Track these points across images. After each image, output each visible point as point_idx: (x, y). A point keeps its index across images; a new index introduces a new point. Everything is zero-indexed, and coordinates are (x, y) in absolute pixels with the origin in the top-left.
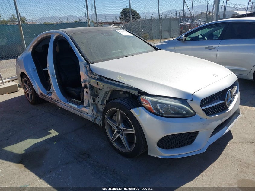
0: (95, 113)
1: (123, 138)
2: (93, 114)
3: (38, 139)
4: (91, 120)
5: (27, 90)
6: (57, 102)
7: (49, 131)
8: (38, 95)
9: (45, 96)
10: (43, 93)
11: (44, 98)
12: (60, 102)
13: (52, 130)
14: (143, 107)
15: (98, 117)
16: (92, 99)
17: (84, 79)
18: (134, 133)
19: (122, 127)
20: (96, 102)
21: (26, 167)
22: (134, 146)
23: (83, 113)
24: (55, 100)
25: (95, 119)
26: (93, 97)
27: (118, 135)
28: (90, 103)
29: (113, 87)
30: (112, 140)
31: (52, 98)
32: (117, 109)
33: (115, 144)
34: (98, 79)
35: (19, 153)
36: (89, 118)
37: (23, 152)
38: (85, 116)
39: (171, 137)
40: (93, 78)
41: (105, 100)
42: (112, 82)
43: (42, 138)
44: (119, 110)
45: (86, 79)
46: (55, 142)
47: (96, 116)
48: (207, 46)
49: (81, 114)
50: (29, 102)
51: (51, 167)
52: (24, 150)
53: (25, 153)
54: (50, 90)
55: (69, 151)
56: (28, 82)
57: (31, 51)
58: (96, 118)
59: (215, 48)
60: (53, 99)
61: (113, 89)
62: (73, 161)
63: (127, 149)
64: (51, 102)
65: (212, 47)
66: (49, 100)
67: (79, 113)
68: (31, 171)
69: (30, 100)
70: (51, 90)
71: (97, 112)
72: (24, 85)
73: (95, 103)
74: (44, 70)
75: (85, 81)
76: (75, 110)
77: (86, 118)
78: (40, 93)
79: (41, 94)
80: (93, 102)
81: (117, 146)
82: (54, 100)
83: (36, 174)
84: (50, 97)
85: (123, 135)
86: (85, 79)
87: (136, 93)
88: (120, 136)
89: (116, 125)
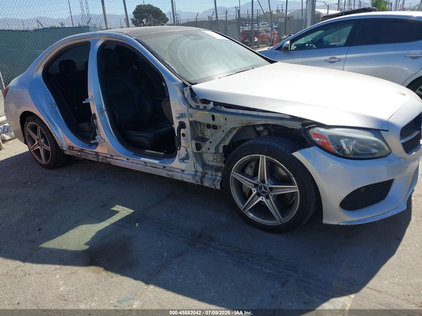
0: (200, 169)
1: (270, 204)
2: (196, 171)
3: (99, 223)
4: (193, 182)
5: (37, 143)
6: (110, 158)
7: (112, 209)
8: (63, 150)
9: (81, 151)
10: (74, 145)
11: (79, 154)
12: (118, 158)
13: (117, 206)
14: (316, 147)
15: (206, 175)
16: (194, 145)
17: (178, 112)
18: (297, 190)
19: (268, 184)
20: (204, 149)
21: (107, 269)
22: (295, 213)
23: (173, 171)
24: (107, 156)
25: (201, 179)
26: (196, 142)
27: (260, 199)
28: (191, 154)
29: (250, 119)
30: (245, 209)
31: (97, 153)
32: (261, 156)
33: (251, 215)
34: (212, 110)
35: (80, 250)
36: (188, 179)
37: (87, 247)
38: (178, 176)
39: (362, 190)
40: (201, 109)
41: (222, 145)
42: (241, 111)
43: (107, 221)
44: (265, 156)
45: (183, 112)
46: (137, 224)
47: (202, 173)
48: (328, 58)
49: (170, 173)
50: (41, 164)
51: (157, 264)
52: (86, 244)
53: (89, 248)
54: (95, 139)
55: (171, 234)
56: (39, 128)
57: (40, 71)
58: (203, 177)
59: (340, 60)
60: (101, 154)
61: (250, 123)
62: (189, 249)
63: (278, 219)
64: (96, 160)
65: (335, 58)
66: (90, 157)
67: (164, 173)
68: (122, 274)
69: (43, 162)
70: (96, 137)
71: (203, 168)
72: (30, 136)
73: (200, 151)
74: (84, 102)
75: (182, 116)
76: (156, 168)
77: (180, 179)
78: (67, 147)
79: (71, 148)
80: (195, 151)
81: (256, 217)
82: (103, 155)
83: (135, 279)
84: (94, 152)
85: (271, 197)
86: (180, 112)
87: (297, 126)
88: (264, 200)
89: (255, 182)
